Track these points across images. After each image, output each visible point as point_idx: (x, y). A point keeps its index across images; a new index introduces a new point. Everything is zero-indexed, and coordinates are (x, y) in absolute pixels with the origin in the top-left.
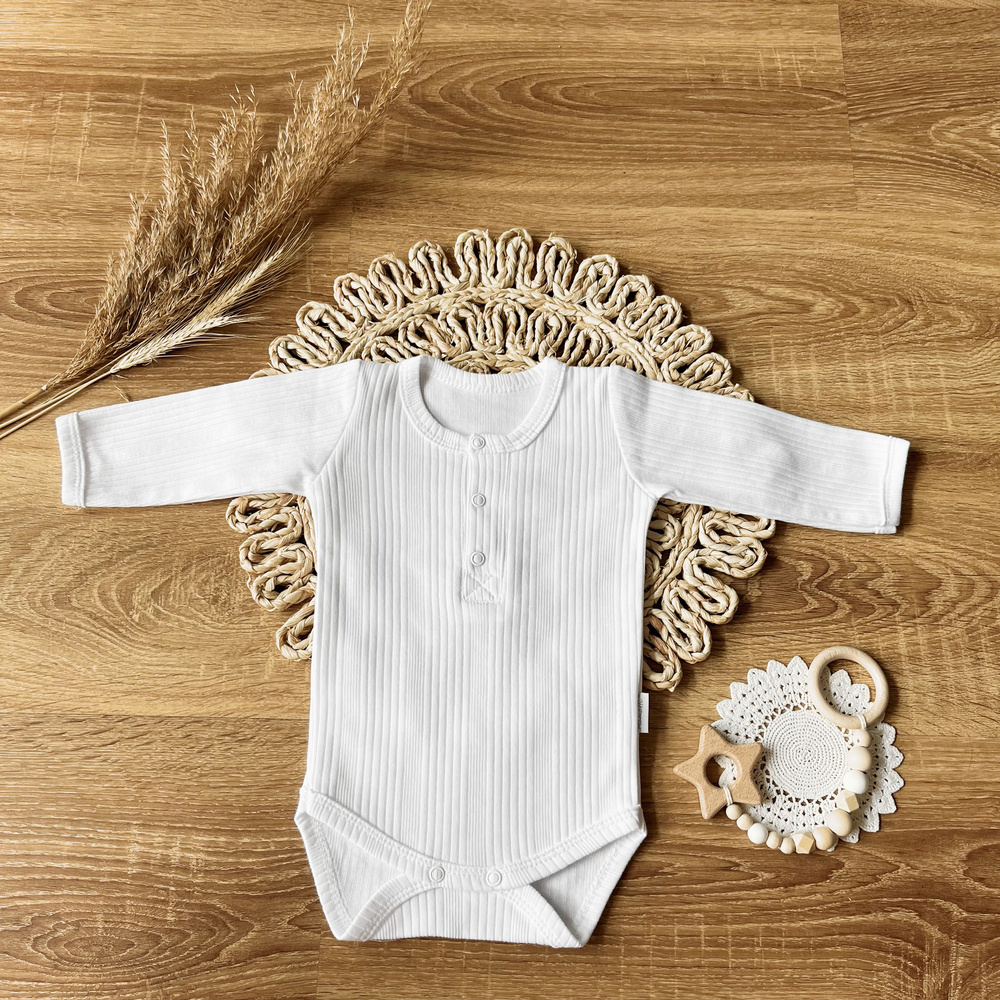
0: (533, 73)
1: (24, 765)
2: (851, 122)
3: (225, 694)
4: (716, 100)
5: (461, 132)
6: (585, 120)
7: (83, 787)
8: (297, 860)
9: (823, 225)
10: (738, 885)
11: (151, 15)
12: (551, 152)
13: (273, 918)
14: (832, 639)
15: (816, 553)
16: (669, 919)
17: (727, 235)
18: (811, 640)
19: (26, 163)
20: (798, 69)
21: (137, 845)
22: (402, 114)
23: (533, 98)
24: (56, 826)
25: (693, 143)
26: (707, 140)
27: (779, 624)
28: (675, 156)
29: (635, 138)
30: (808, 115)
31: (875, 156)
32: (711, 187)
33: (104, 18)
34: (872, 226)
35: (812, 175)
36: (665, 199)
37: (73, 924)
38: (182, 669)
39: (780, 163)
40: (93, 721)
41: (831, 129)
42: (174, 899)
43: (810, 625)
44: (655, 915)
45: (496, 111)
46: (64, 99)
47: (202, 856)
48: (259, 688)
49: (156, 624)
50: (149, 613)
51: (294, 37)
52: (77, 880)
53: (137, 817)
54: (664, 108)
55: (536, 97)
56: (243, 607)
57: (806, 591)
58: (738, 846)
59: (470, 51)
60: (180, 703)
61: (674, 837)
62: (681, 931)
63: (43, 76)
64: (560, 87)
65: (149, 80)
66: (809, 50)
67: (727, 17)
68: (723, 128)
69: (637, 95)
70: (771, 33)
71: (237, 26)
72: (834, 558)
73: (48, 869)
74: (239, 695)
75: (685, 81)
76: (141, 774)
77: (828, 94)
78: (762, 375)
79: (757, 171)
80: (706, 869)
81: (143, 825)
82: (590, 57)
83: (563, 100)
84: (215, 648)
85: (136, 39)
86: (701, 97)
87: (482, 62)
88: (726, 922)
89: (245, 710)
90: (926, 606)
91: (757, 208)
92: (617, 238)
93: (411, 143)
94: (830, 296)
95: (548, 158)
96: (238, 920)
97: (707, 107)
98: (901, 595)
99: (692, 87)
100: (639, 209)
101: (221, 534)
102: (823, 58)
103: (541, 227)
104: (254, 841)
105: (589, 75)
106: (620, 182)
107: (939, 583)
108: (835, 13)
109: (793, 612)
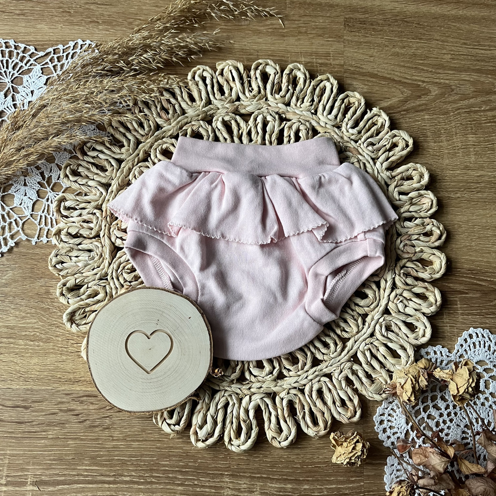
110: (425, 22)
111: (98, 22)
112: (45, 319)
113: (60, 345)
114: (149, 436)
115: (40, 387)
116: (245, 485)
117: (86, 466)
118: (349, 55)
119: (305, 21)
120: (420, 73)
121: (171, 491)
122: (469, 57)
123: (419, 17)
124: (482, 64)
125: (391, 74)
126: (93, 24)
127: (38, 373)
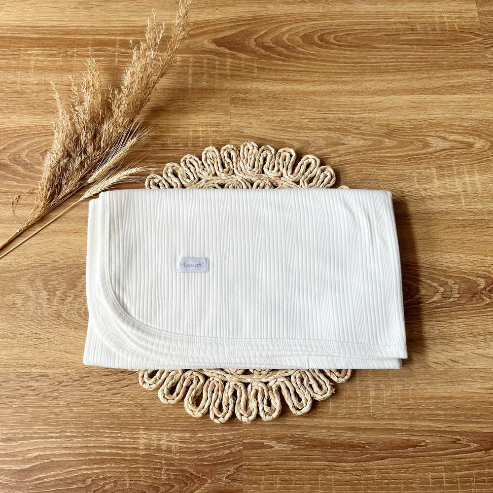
0: (318, 29)
1: (82, 399)
4: (415, 39)
5: (283, 61)
6: (348, 52)
7: (113, 410)
8: (228, 445)
9: (476, 101)
10: (460, 451)
11: (119, 6)
12: (331, 69)
13: (217, 476)
15: (486, 273)
16: (426, 470)
17: (426, 109)
18: (488, 320)
19: (60, 85)
20: (456, 22)
21: (143, 440)
22: (253, 53)
23: (319, 42)
24: (101, 430)
25: (404, 62)
26: (411, 60)
27: (470, 312)
28: (395, 69)
29: (374, 61)
30: (463, 45)
32: (415, 84)
35: (468, 76)
36: (392, 92)
37: (113, 482)
39: (451, 71)
40: (115, 375)
41: (476, 52)
42: (165, 467)
43: (486, 312)
44: (418, 468)
45: (300, 49)
46: (77, 51)
47: (178, 444)
51: (193, 15)
52: (114, 459)
53: (143, 424)
54: (388, 44)
55: (321, 41)
57: (483, 294)
58: (459, 430)
59: (285, 19)
61: (424, 426)
62: (433, 476)
63: (65, 40)
64: (333, 36)
65: (120, 40)
66: (461, 12)
68: (419, 53)
69: (373, 38)
71: (164, 11)
73: (98, 454)
75: (398, 30)
76: (143, 402)
77: (472, 34)
78: (450, 182)
79: (439, 75)
80: (443, 443)
81: (146, 429)
82: (347, 20)
83: (335, 42)
85: (112, 19)
86: (407, 38)
87: (292, 24)
88: (456, 471)
91: (440, 94)
92: (369, 113)
93: (258, 68)
94: (483, 139)
95: (329, 72)
96: (199, 477)
97: (411, 43)
99: (402, 32)
100: (379, 97)
102: (468, 16)
103: (329, 108)
104: (205, 435)
105: (348, 29)
106: (368, 84)
109: (477, 305)
110: (289, 97)
111: (54, 112)
112: (12, 323)
113: (22, 341)
114: (86, 402)
115: (7, 371)
116: (155, 436)
117: (40, 426)
118: (234, 123)
119: (202, 101)
120: (286, 133)
121: (101, 442)
122: (322, 120)
123: (285, 93)
124: (332, 124)
125: (264, 135)
126: (50, 114)
127: (6, 361)
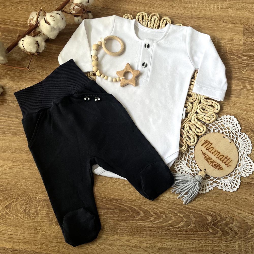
2: (243, 67)
3: (26, 242)
14: (215, 243)
31: (249, 79)
33: (8, 7)
34: (245, 104)
38: (13, 233)
48: (36, 242)
49: (6, 217)
50: (4, 213)
56: (34, 214)
60: (11, 244)
67: (208, 26)
70: (221, 33)
72: (219, 216)
74: (29, 243)
84: (24, 227)
89: (31, 248)
90: (246, 234)
98: (239, 230)
101: (29, 189)
107: (251, 227)
108: (242, 28)
